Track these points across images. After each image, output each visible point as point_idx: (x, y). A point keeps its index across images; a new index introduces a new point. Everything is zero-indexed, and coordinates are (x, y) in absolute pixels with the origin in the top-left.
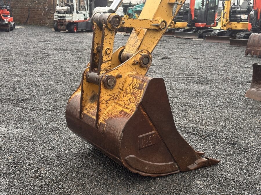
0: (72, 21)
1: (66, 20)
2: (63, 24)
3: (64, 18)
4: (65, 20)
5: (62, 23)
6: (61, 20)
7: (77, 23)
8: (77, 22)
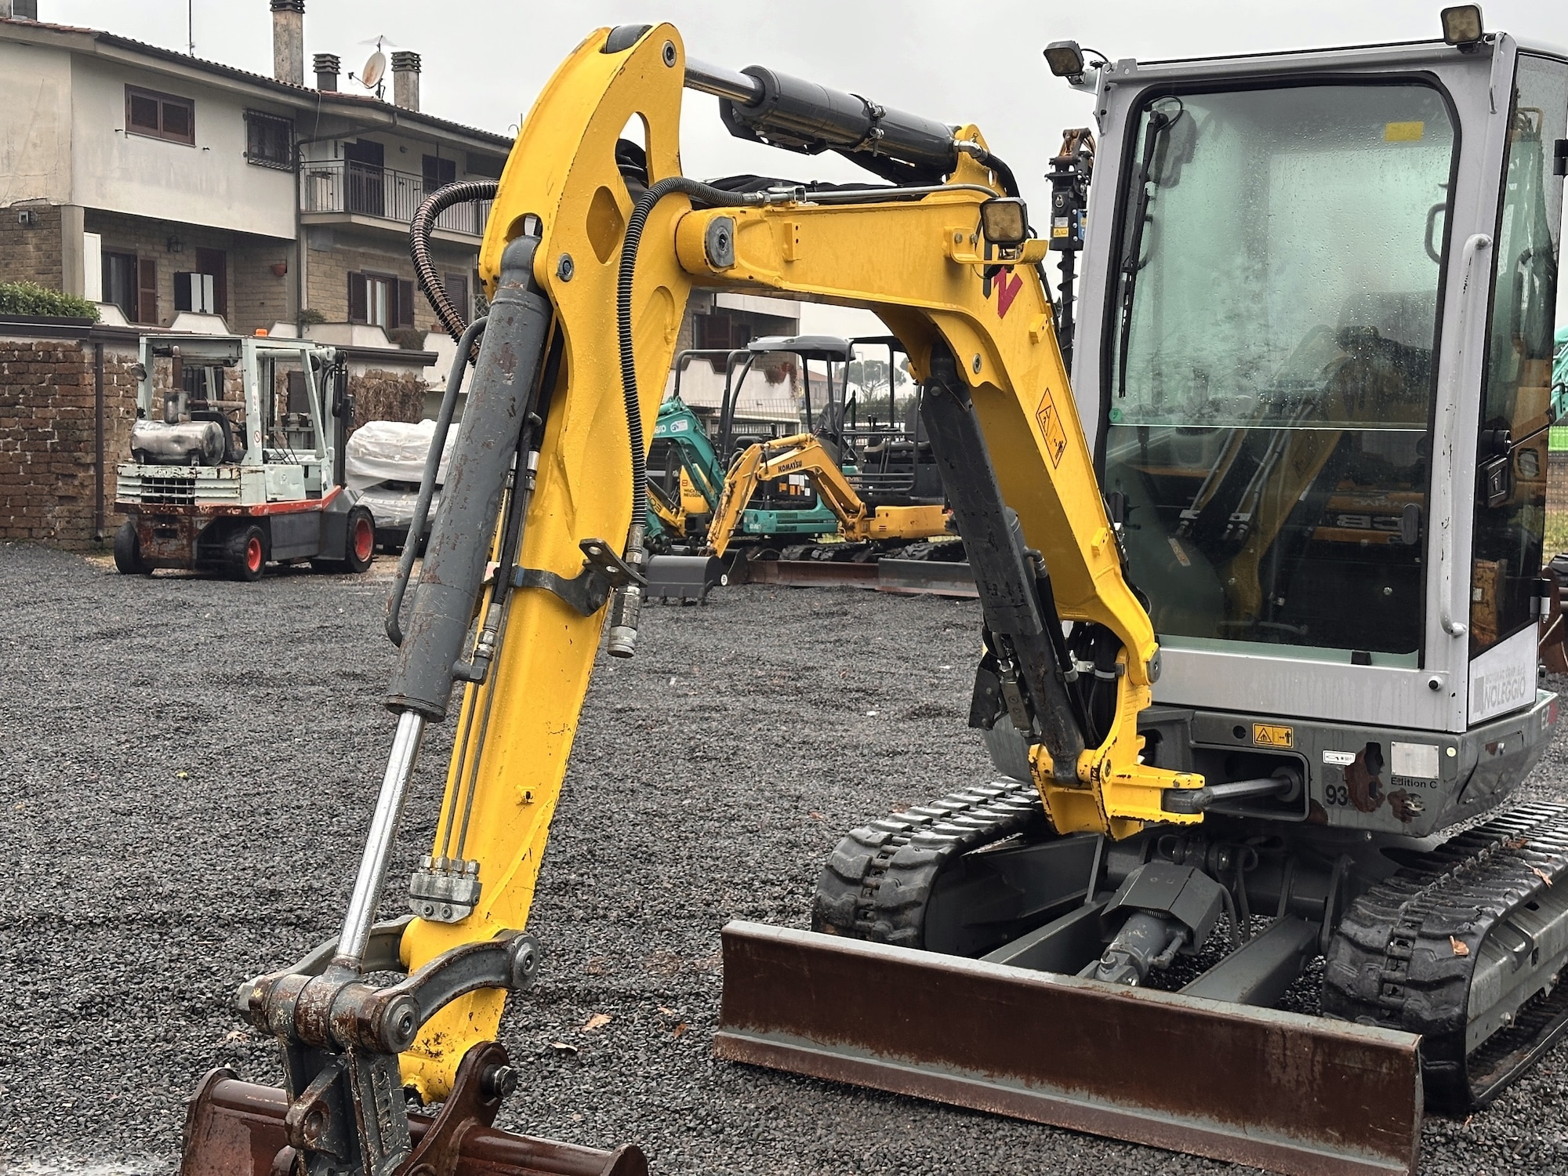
0: (236, 508)
1: (197, 503)
2: (177, 526)
3: (183, 491)
4: (192, 500)
5: (172, 518)
6: (164, 507)
7: (267, 517)
8: (266, 511)
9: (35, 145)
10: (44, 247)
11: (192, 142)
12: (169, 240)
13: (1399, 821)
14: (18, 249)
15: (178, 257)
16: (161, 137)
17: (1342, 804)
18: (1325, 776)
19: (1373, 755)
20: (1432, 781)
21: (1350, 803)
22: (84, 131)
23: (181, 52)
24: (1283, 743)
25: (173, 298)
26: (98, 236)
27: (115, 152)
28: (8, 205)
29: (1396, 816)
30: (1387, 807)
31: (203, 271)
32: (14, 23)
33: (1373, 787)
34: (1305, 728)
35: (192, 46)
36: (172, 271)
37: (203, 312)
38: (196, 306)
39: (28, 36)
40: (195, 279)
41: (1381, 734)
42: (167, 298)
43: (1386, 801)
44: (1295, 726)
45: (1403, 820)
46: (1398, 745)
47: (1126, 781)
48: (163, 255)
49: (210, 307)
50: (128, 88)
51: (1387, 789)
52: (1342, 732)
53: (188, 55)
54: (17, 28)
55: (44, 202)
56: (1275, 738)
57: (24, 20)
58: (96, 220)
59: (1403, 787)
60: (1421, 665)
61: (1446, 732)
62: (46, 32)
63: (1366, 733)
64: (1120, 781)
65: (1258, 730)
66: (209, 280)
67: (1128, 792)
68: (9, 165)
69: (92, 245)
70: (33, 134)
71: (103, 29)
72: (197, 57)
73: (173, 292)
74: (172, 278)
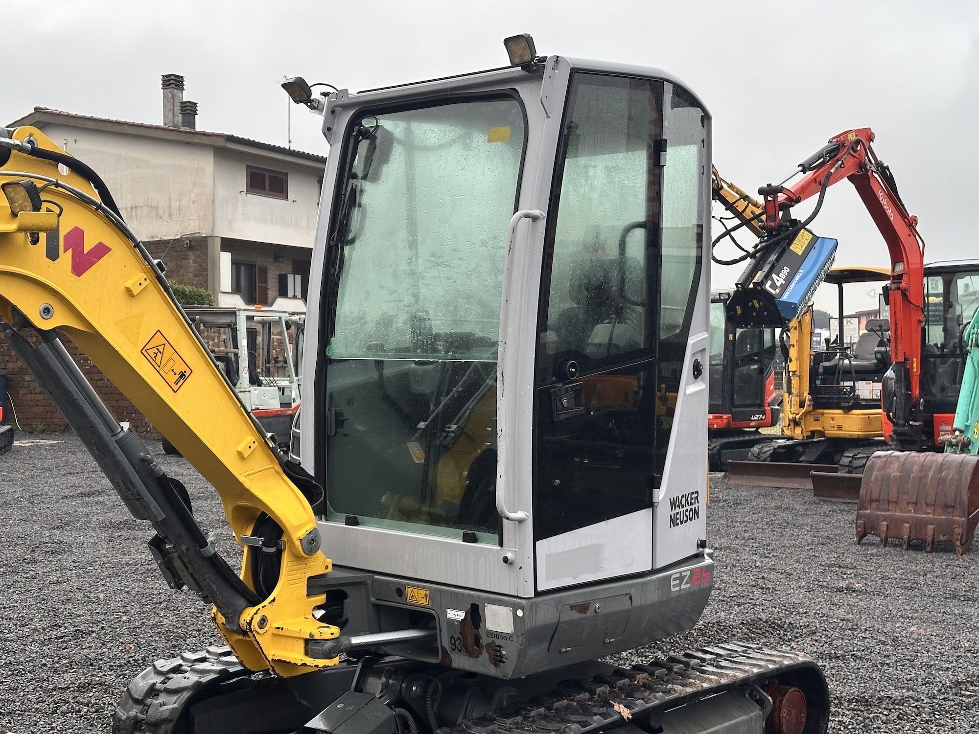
9: (194, 202)
10: (198, 260)
11: (286, 198)
12: (276, 255)
13: (493, 666)
14: (184, 262)
15: (281, 265)
16: (268, 195)
17: (460, 651)
18: (449, 629)
19: (475, 614)
20: (511, 635)
21: (464, 650)
22: (221, 192)
23: (282, 146)
24: (424, 602)
25: (277, 289)
26: (230, 253)
27: (240, 204)
28: (179, 237)
29: (491, 662)
30: (485, 655)
31: (295, 273)
32: (181, 132)
33: (477, 638)
34: (436, 590)
35: (290, 142)
36: (278, 273)
37: (295, 297)
38: (290, 293)
39: (189, 139)
40: (290, 278)
41: (479, 597)
42: (274, 289)
43: (484, 651)
44: (429, 588)
45: (496, 666)
46: (489, 606)
47: (280, 632)
48: (272, 264)
49: (299, 294)
50: (248, 167)
51: (484, 641)
52: (456, 594)
53: (287, 148)
54: (183, 134)
55: (198, 235)
56: (418, 597)
57: (188, 129)
58: (228, 244)
59: (493, 639)
60: (501, 544)
61: (517, 597)
62: (199, 136)
63: (469, 595)
64: (277, 631)
65: (409, 590)
66: (298, 278)
67: (284, 640)
68: (180, 214)
69: (225, 259)
70: (193, 195)
71: (230, 133)
72: (292, 149)
73: (278, 285)
74: (277, 277)
